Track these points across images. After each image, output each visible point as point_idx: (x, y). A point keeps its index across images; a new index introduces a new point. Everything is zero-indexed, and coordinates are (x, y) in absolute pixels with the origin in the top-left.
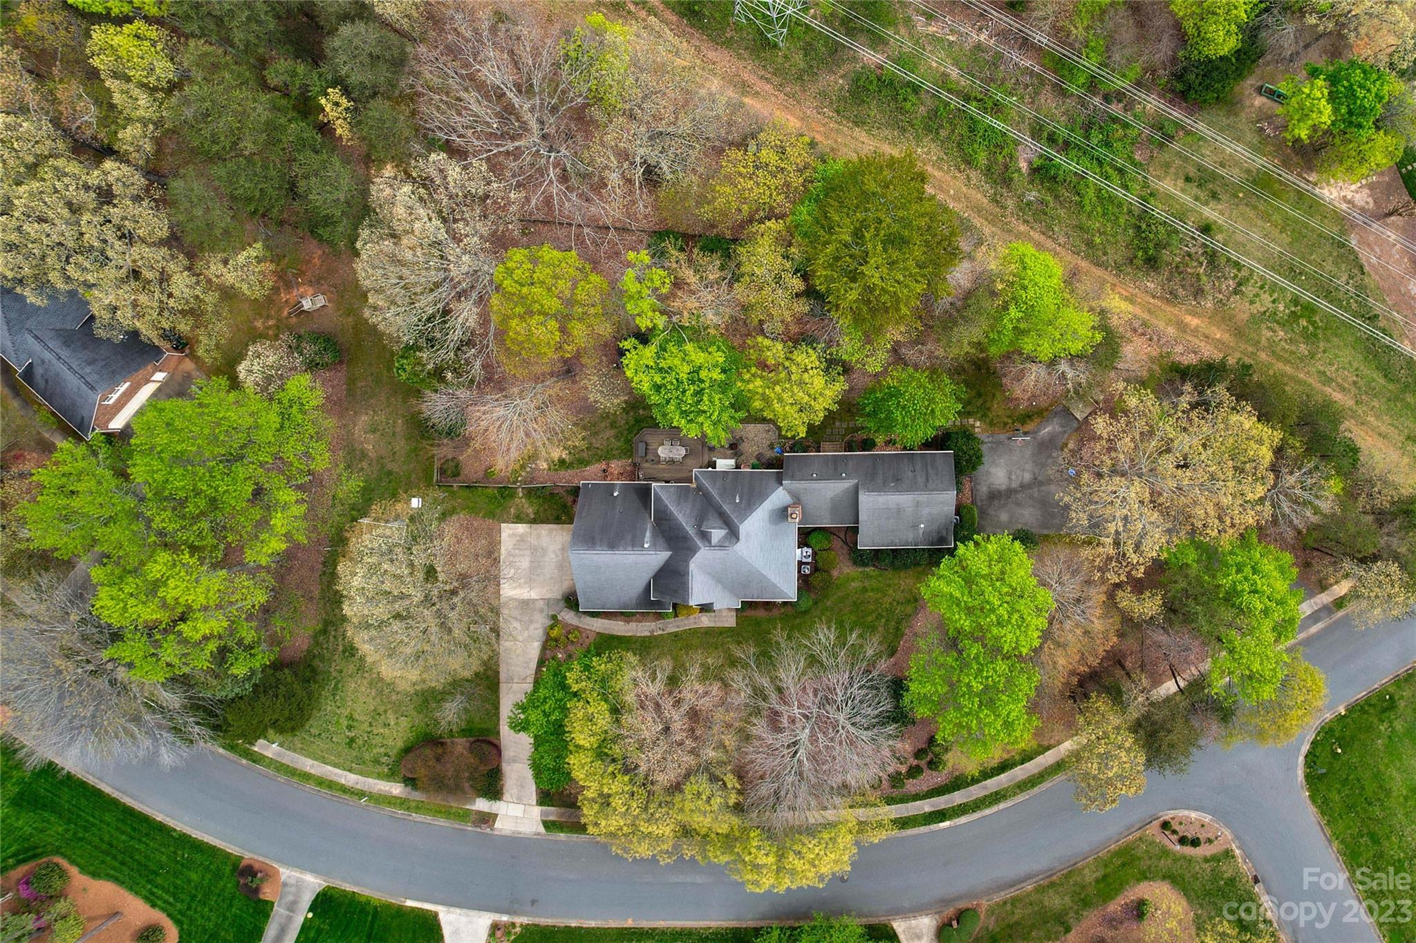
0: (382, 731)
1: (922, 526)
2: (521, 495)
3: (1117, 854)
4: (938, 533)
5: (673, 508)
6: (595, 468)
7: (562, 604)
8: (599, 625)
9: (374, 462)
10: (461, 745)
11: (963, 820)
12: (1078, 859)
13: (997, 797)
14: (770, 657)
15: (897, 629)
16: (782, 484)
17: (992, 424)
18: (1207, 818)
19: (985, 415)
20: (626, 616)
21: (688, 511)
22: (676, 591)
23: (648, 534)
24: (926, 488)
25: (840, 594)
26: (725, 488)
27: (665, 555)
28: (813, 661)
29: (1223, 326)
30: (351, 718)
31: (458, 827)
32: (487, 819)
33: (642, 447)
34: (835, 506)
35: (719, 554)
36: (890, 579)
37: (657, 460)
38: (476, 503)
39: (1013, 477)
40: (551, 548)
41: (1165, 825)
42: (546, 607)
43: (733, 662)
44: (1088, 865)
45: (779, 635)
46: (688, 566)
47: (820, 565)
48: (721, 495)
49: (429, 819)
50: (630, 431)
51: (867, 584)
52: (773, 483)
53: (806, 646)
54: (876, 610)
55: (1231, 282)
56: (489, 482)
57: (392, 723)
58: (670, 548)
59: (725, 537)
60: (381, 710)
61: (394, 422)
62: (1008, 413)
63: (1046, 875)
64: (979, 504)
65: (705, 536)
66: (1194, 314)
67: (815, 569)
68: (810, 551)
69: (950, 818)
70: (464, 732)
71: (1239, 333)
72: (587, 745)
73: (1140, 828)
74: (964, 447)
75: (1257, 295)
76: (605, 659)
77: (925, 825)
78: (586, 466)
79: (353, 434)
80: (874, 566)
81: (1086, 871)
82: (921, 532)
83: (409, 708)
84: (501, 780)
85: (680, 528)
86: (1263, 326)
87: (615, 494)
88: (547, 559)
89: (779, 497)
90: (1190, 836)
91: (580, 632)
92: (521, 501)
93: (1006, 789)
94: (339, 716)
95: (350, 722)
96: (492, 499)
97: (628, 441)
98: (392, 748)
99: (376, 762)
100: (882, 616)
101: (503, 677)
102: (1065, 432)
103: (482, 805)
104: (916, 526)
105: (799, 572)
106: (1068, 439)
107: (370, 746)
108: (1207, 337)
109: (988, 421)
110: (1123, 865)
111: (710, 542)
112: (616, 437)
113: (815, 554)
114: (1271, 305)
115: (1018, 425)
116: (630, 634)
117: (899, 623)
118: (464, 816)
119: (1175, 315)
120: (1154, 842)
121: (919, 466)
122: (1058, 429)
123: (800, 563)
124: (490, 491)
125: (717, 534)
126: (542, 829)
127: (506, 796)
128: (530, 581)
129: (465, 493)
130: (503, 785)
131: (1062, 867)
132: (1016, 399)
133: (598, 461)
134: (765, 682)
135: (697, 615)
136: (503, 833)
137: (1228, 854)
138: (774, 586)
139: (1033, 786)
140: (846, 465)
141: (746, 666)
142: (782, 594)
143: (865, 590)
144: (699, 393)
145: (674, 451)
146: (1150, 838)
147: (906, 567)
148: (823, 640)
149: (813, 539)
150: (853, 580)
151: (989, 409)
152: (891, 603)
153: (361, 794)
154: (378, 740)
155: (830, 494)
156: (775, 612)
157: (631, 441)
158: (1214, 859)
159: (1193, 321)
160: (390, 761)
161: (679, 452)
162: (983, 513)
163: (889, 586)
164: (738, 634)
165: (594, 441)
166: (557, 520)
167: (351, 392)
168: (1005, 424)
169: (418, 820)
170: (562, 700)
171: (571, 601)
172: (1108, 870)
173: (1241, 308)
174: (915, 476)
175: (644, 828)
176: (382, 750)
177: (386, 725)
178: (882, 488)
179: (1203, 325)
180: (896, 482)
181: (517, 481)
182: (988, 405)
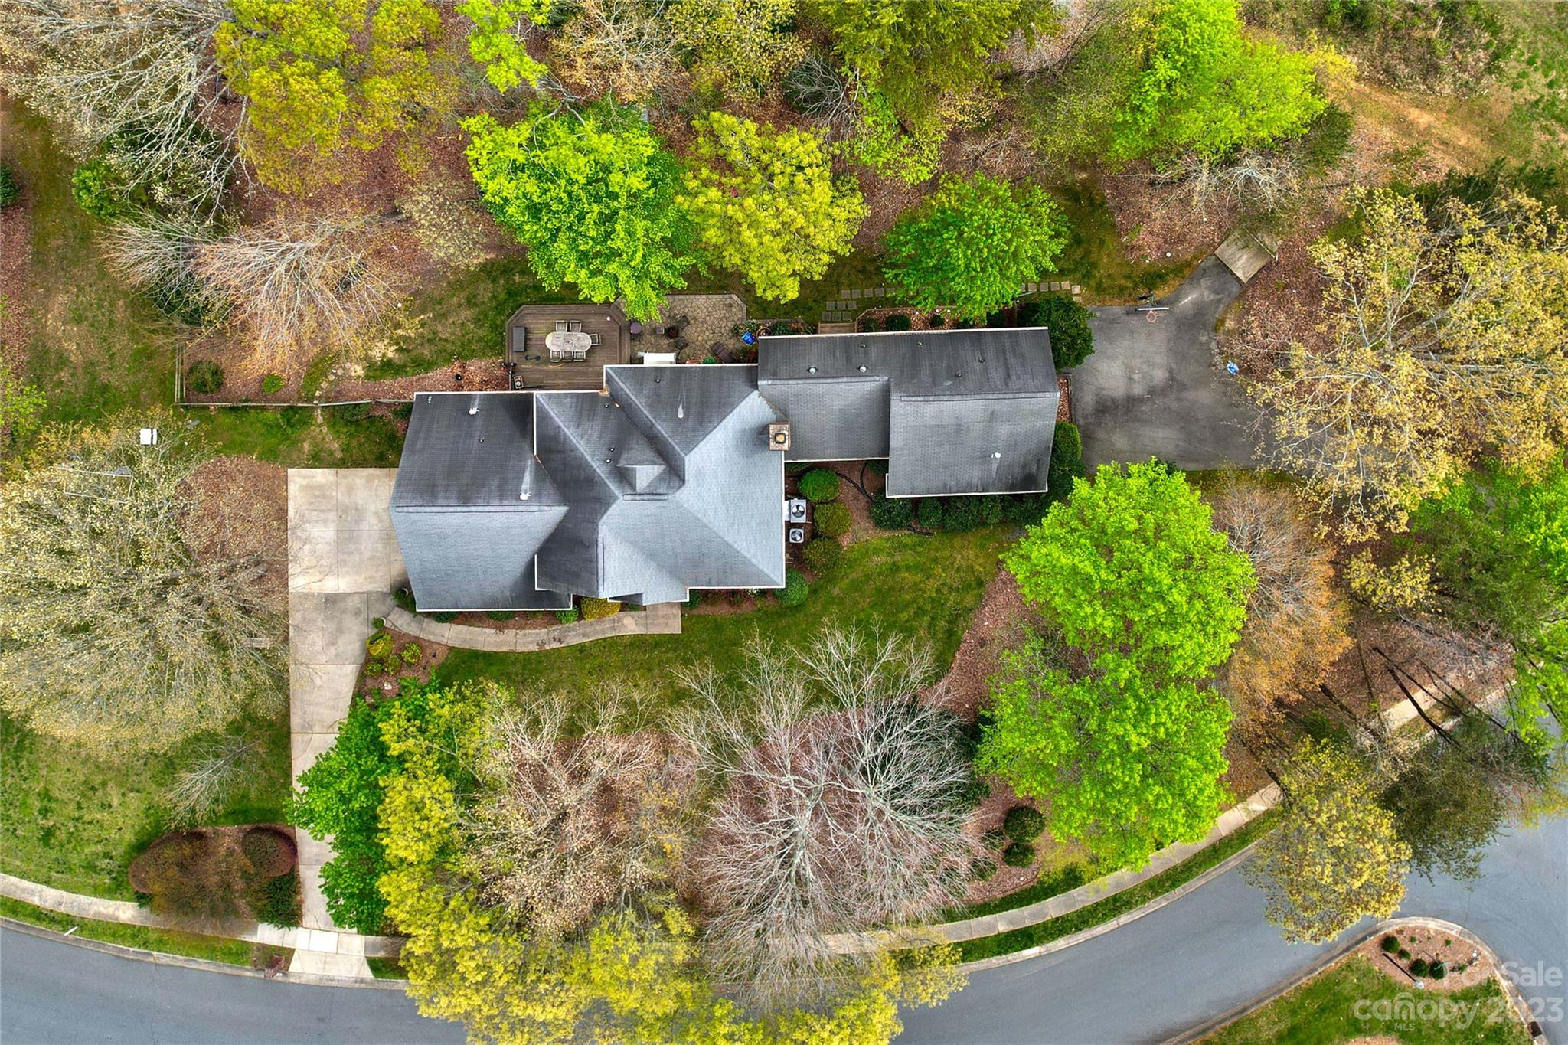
0: (99, 816)
1: (998, 455)
2: (320, 420)
3: (1310, 992)
4: (1024, 466)
5: (570, 433)
6: (445, 372)
7: (391, 601)
8: (452, 635)
9: (80, 371)
10: (229, 837)
11: (1061, 943)
12: (1247, 1004)
13: (1115, 905)
14: (742, 686)
15: (950, 633)
16: (756, 387)
17: (1100, 289)
18: (1454, 930)
19: (1087, 276)
20: (498, 620)
21: (596, 435)
22: (577, 575)
23: (527, 478)
24: (1007, 385)
25: (854, 575)
26: (658, 396)
27: (558, 512)
28: (818, 693)
29: (1470, 126)
30: (46, 795)
31: (229, 971)
32: (276, 959)
33: (518, 336)
34: (847, 426)
35: (651, 507)
36: (937, 550)
37: (544, 356)
38: (248, 435)
39: (1136, 377)
40: (372, 508)
41: (1388, 943)
42: (363, 607)
43: (678, 696)
44: (1264, 1013)
45: (756, 647)
46: (595, 530)
47: (821, 527)
48: (651, 407)
49: (180, 960)
50: (499, 309)
51: (898, 558)
52: (740, 385)
53: (805, 666)
54: (915, 601)
55: (1482, 54)
56: (268, 401)
57: (115, 803)
58: (564, 500)
59: (660, 478)
60: (97, 780)
61: (112, 305)
62: (1126, 271)
63: (1197, 1029)
64: (1081, 422)
65: (624, 477)
66: (1423, 106)
67: (813, 535)
68: (803, 504)
69: (1040, 942)
70: (236, 814)
71: (1495, 135)
72: (413, 858)
73: (1347, 949)
74: (1063, 324)
75: (1523, 75)
76: (451, 697)
77: (999, 954)
78: (426, 370)
79: (45, 326)
80: (910, 527)
81: (1262, 1021)
82: (994, 467)
83: (143, 778)
84: (297, 893)
85: (581, 465)
86: (1535, 125)
87: (473, 412)
88: (364, 526)
89: (752, 408)
90: (1428, 960)
91: (421, 647)
92: (321, 431)
93: (1131, 892)
94: (27, 795)
95: (46, 803)
96: (270, 427)
97: (495, 328)
98: (116, 843)
99: (91, 867)
100: (925, 612)
101: (295, 721)
102: (1219, 301)
103: (267, 934)
104: (985, 457)
105: (787, 539)
106: (1226, 313)
107: (80, 841)
108: (1445, 143)
109: (1093, 283)
110: (1322, 1010)
111: (633, 487)
112: (476, 321)
113: (812, 509)
114: (1545, 91)
115: (1142, 291)
116: (505, 649)
117: (952, 622)
118: (241, 953)
119: (1394, 108)
120: (1370, 971)
121: (991, 352)
122: (1208, 296)
123: (789, 525)
124: (269, 415)
125: (646, 473)
126: (368, 973)
127: (308, 920)
128: (337, 565)
129: (228, 420)
130: (302, 901)
131: (1222, 1016)
132: (1140, 248)
133: (448, 361)
134: (733, 730)
135: (616, 615)
136: (304, 980)
137: (1489, 989)
138: (747, 562)
139: (1173, 886)
140: (866, 353)
141: (702, 705)
142: (760, 576)
143: (895, 568)
144: (609, 218)
145: (574, 340)
146: (1364, 965)
147: (964, 528)
148: (836, 656)
149: (808, 484)
150: (876, 552)
151: (1094, 265)
152: (938, 590)
153: (67, 921)
154: (92, 832)
155: (838, 404)
156: (746, 608)
157: (502, 326)
158: (1468, 996)
159: (1423, 118)
160: (114, 865)
161: (581, 342)
162: (1088, 437)
163: (935, 560)
164: (686, 646)
165: (440, 328)
166: (381, 461)
167: (40, 259)
168: (1122, 289)
169: (163, 961)
170: (373, 771)
171: (403, 595)
172: (1298, 1019)
173: (1498, 95)
174: (986, 369)
175: (518, 1009)
176: (99, 848)
177: (106, 806)
178: (930, 389)
179: (1438, 124)
180: (955, 380)
181: (314, 398)
182: (1094, 257)
